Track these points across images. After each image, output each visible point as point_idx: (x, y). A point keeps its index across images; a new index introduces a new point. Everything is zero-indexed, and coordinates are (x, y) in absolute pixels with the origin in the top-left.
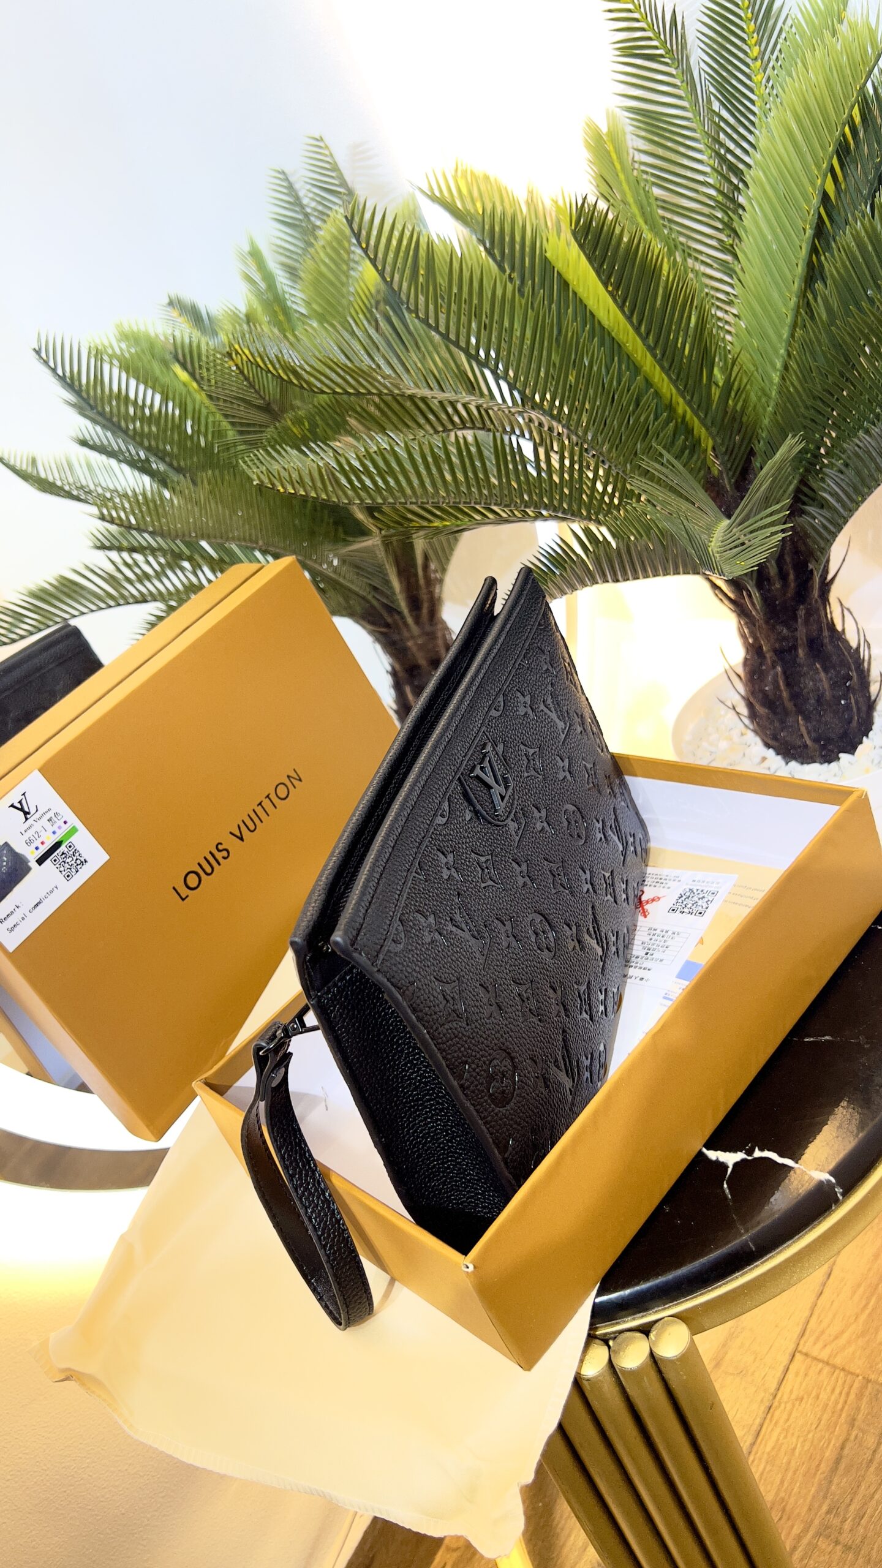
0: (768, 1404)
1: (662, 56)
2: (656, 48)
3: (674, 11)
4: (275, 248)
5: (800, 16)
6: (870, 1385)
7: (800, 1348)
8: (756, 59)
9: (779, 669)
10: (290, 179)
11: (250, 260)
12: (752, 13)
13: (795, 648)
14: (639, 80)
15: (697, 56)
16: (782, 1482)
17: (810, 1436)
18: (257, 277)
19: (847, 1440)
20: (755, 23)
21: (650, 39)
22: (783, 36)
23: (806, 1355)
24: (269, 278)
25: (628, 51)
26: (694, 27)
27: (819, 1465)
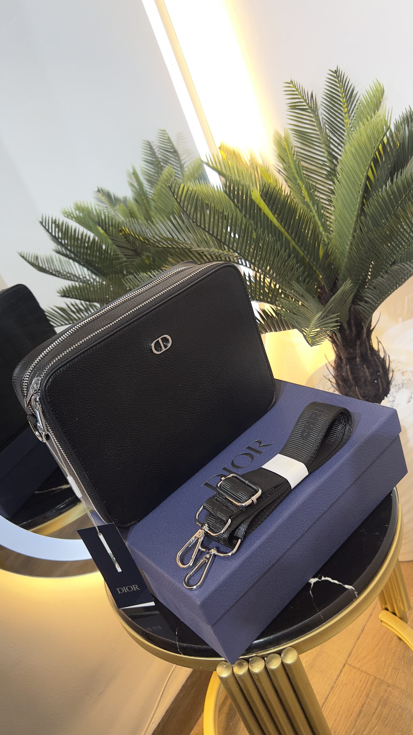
0: (332, 686)
1: (307, 109)
2: (305, 106)
3: (312, 93)
4: (144, 172)
5: (363, 99)
6: (376, 680)
7: (347, 662)
8: (346, 113)
9: (348, 367)
10: (151, 144)
11: (133, 177)
12: (345, 95)
13: (355, 358)
14: (298, 119)
15: (322, 112)
16: (335, 720)
17: (349, 700)
18: (136, 184)
19: (364, 703)
20: (346, 99)
21: (302, 102)
22: (356, 107)
23: (350, 665)
24: (140, 184)
25: (293, 107)
26: (320, 99)
27: (352, 714)
